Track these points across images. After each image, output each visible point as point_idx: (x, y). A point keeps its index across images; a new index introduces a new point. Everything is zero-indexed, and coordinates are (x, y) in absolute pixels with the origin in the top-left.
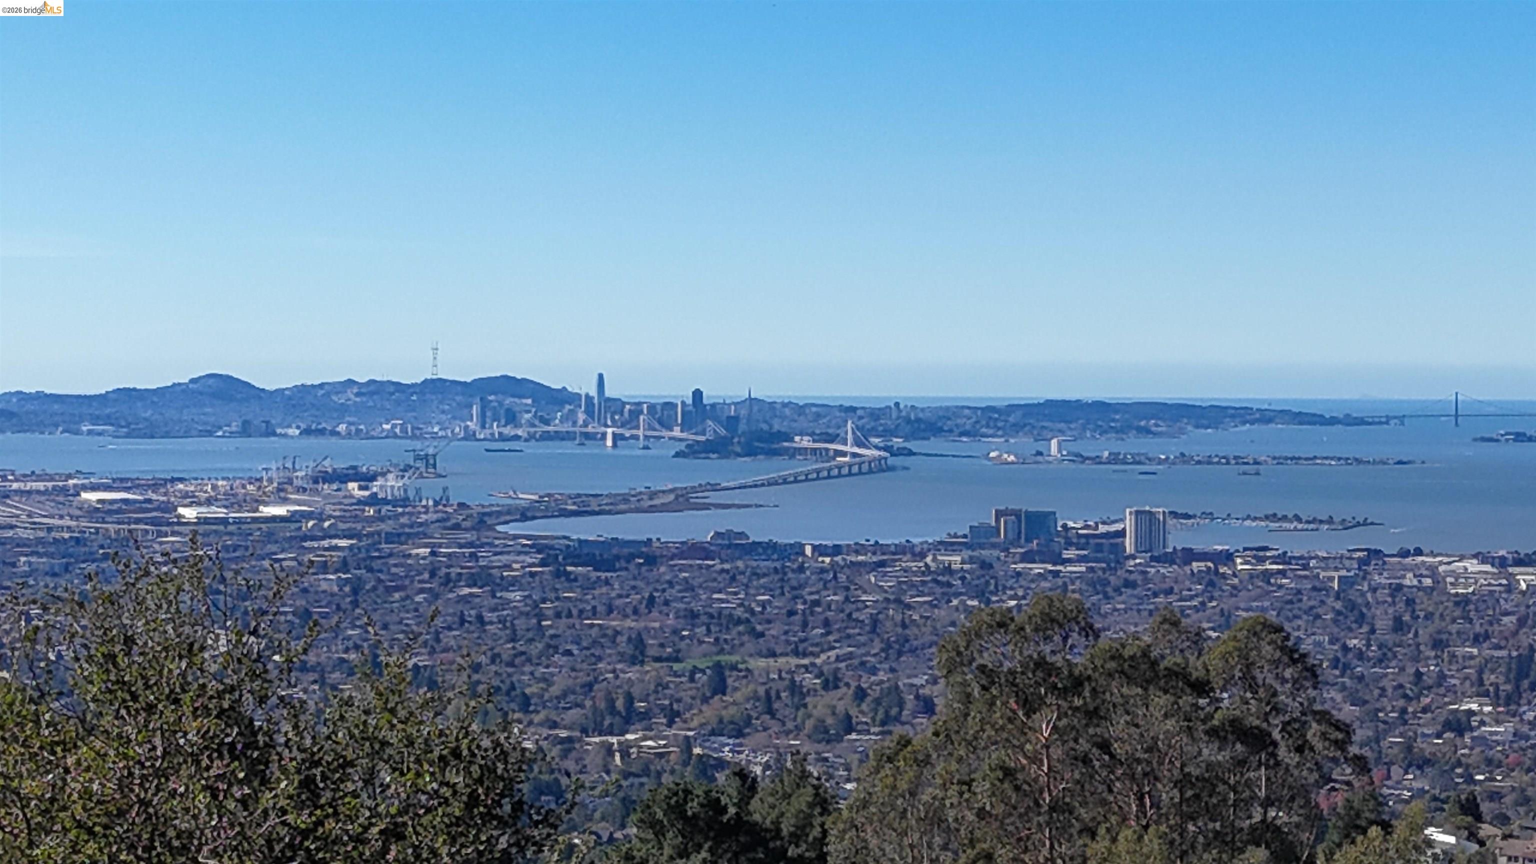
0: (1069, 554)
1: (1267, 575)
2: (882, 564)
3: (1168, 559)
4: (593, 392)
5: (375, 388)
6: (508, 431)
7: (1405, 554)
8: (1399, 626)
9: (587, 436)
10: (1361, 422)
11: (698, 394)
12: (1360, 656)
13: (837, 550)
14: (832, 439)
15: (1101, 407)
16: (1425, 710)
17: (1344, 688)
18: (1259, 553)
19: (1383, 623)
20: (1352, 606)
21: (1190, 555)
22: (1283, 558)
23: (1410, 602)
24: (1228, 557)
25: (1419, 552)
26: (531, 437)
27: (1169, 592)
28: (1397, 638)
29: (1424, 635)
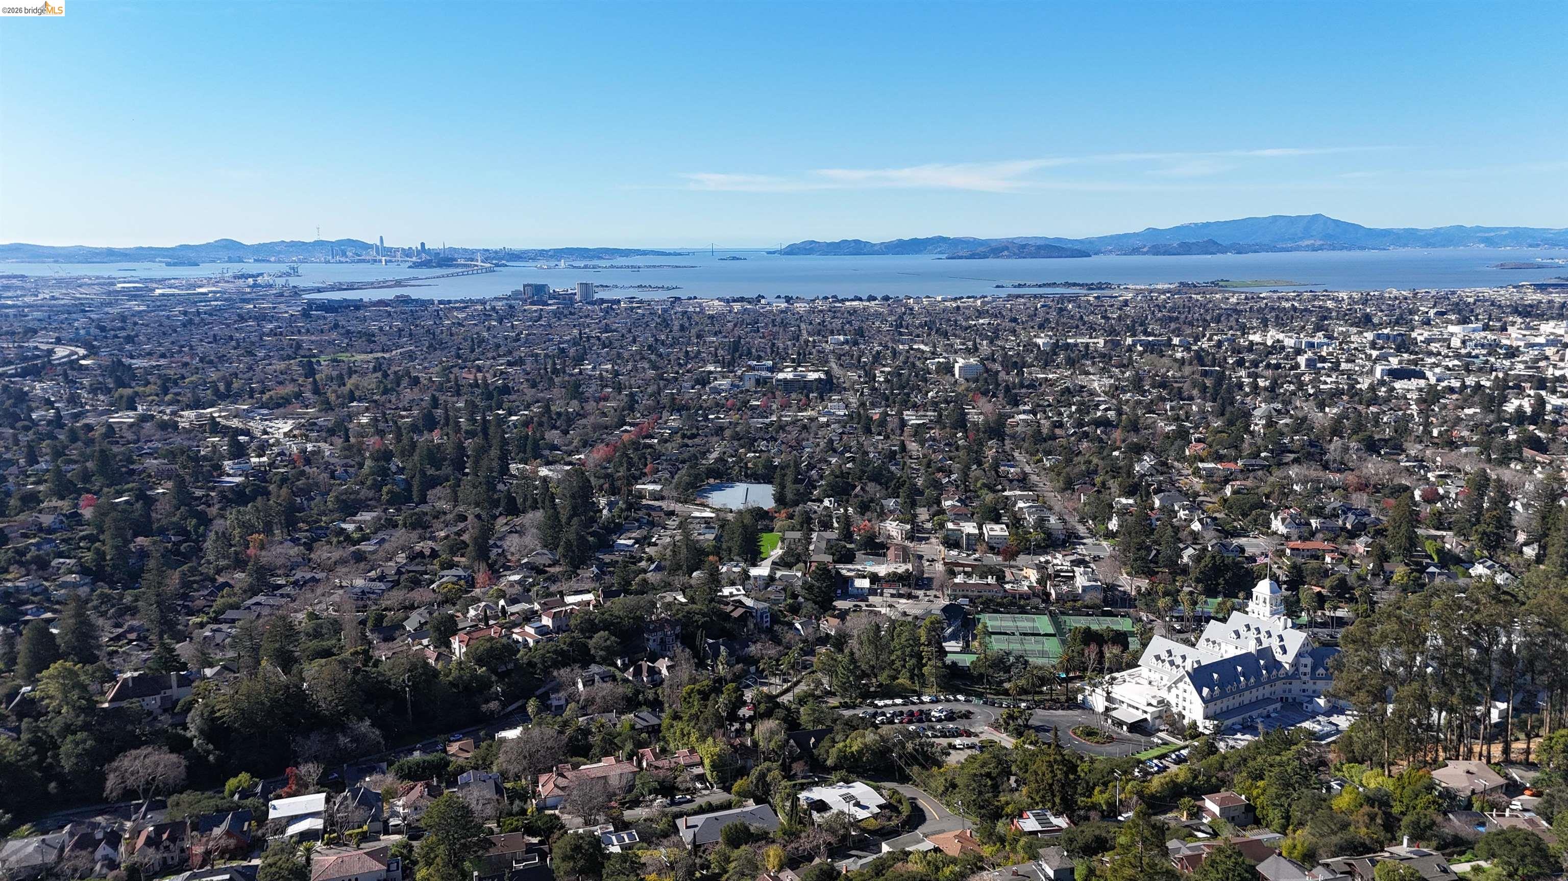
0: (550, 302)
1: (632, 309)
2: (466, 307)
3: (593, 303)
4: (378, 244)
5: (293, 244)
6: (343, 259)
7: (690, 299)
8: (682, 328)
9: (375, 261)
10: (680, 254)
11: (423, 244)
12: (663, 343)
13: (449, 302)
14: (472, 260)
15: (587, 250)
16: (688, 372)
17: (650, 361)
18: (631, 299)
19: (676, 328)
20: (665, 320)
21: (602, 301)
22: (641, 302)
23: (689, 318)
24: (619, 301)
25: (695, 298)
26: (353, 262)
27: (586, 317)
28: (681, 334)
29: (693, 331)
